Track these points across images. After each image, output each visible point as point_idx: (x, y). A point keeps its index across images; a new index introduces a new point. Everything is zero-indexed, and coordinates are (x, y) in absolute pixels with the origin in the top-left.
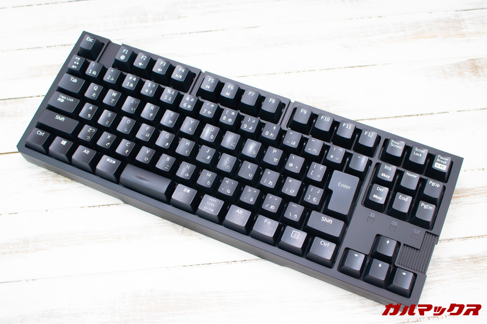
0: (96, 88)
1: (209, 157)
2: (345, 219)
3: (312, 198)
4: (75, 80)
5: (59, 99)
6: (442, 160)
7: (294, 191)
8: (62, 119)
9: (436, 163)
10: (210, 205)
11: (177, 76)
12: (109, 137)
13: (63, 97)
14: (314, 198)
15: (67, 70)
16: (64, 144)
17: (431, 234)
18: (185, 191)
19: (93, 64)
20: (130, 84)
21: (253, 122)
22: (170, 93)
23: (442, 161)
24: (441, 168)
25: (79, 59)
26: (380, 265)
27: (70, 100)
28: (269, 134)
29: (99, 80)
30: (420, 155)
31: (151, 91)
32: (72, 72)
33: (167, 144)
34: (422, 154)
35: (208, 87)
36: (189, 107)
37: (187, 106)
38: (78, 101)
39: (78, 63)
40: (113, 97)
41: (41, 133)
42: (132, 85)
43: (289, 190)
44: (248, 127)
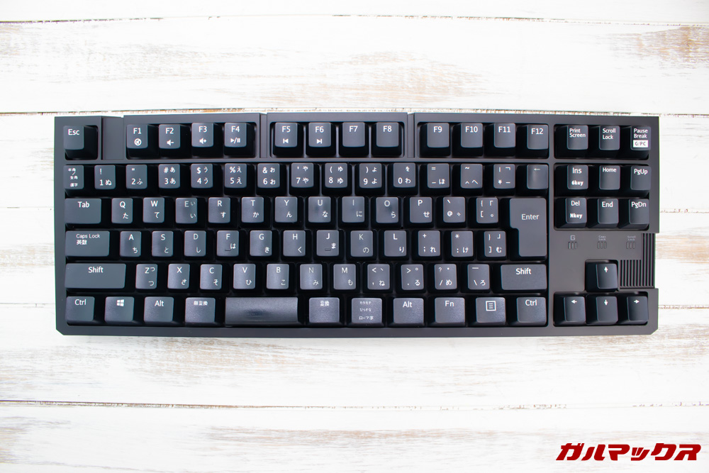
0: (123, 204)
1: (334, 246)
2: (544, 261)
3: (494, 250)
4: (86, 205)
5: (79, 242)
6: (639, 134)
7: (467, 249)
8: (100, 269)
9: (634, 141)
11: (232, 140)
12: (180, 270)
13: (82, 237)
14: (498, 248)
15: (65, 194)
16: (122, 305)
18: (322, 304)
19: (99, 170)
20: (169, 181)
21: (374, 171)
22: (234, 171)
23: (640, 136)
24: (642, 146)
25: (74, 170)
26: (606, 303)
27: (94, 236)
28: (404, 180)
29: (121, 189)
30: (612, 138)
31: (206, 179)
32: (72, 194)
33: (267, 249)
34: (613, 134)
35: (287, 141)
36: (273, 182)
37: (269, 181)
38: (107, 234)
39: (76, 177)
40: (155, 209)
41: (82, 302)
42: (173, 181)
43: (461, 250)
44: (370, 180)
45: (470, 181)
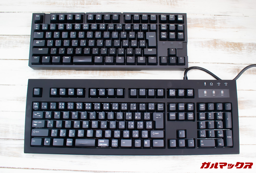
0: (49, 33)
1: (101, 43)
2: (156, 47)
3: (142, 45)
4: (39, 33)
5: (37, 43)
6: (180, 16)
8: (42, 49)
9: (179, 18)
10: (109, 59)
11: (77, 18)
12: (62, 49)
13: (38, 41)
15: (34, 31)
16: (47, 58)
17: (184, 42)
18: (98, 58)
19: (43, 25)
20: (61, 27)
21: (112, 25)
22: (77, 25)
24: (181, 19)
25: (37, 25)
26: (173, 58)
27: (41, 41)
28: (119, 28)
29: (49, 30)
31: (70, 27)
32: (37, 31)
33: (85, 44)
34: (173, 16)
35: (91, 18)
36: (87, 28)
37: (86, 28)
38: (44, 41)
39: (37, 27)
40: (57, 34)
41: (36, 57)
42: (62, 28)
43: (134, 45)
44: (111, 28)
45: (136, 28)
